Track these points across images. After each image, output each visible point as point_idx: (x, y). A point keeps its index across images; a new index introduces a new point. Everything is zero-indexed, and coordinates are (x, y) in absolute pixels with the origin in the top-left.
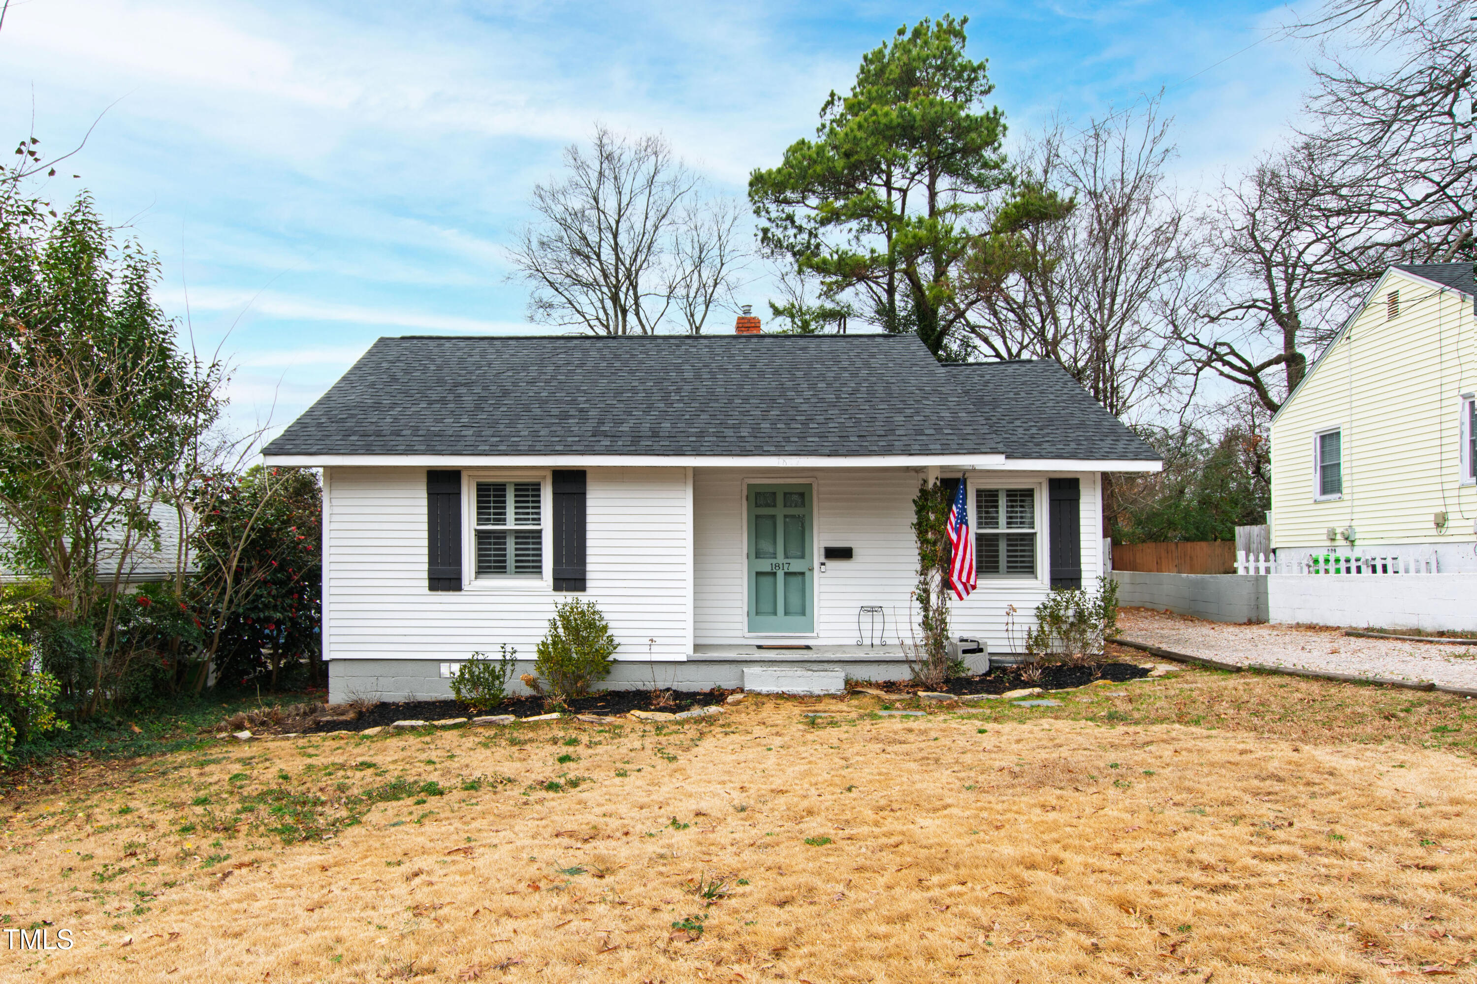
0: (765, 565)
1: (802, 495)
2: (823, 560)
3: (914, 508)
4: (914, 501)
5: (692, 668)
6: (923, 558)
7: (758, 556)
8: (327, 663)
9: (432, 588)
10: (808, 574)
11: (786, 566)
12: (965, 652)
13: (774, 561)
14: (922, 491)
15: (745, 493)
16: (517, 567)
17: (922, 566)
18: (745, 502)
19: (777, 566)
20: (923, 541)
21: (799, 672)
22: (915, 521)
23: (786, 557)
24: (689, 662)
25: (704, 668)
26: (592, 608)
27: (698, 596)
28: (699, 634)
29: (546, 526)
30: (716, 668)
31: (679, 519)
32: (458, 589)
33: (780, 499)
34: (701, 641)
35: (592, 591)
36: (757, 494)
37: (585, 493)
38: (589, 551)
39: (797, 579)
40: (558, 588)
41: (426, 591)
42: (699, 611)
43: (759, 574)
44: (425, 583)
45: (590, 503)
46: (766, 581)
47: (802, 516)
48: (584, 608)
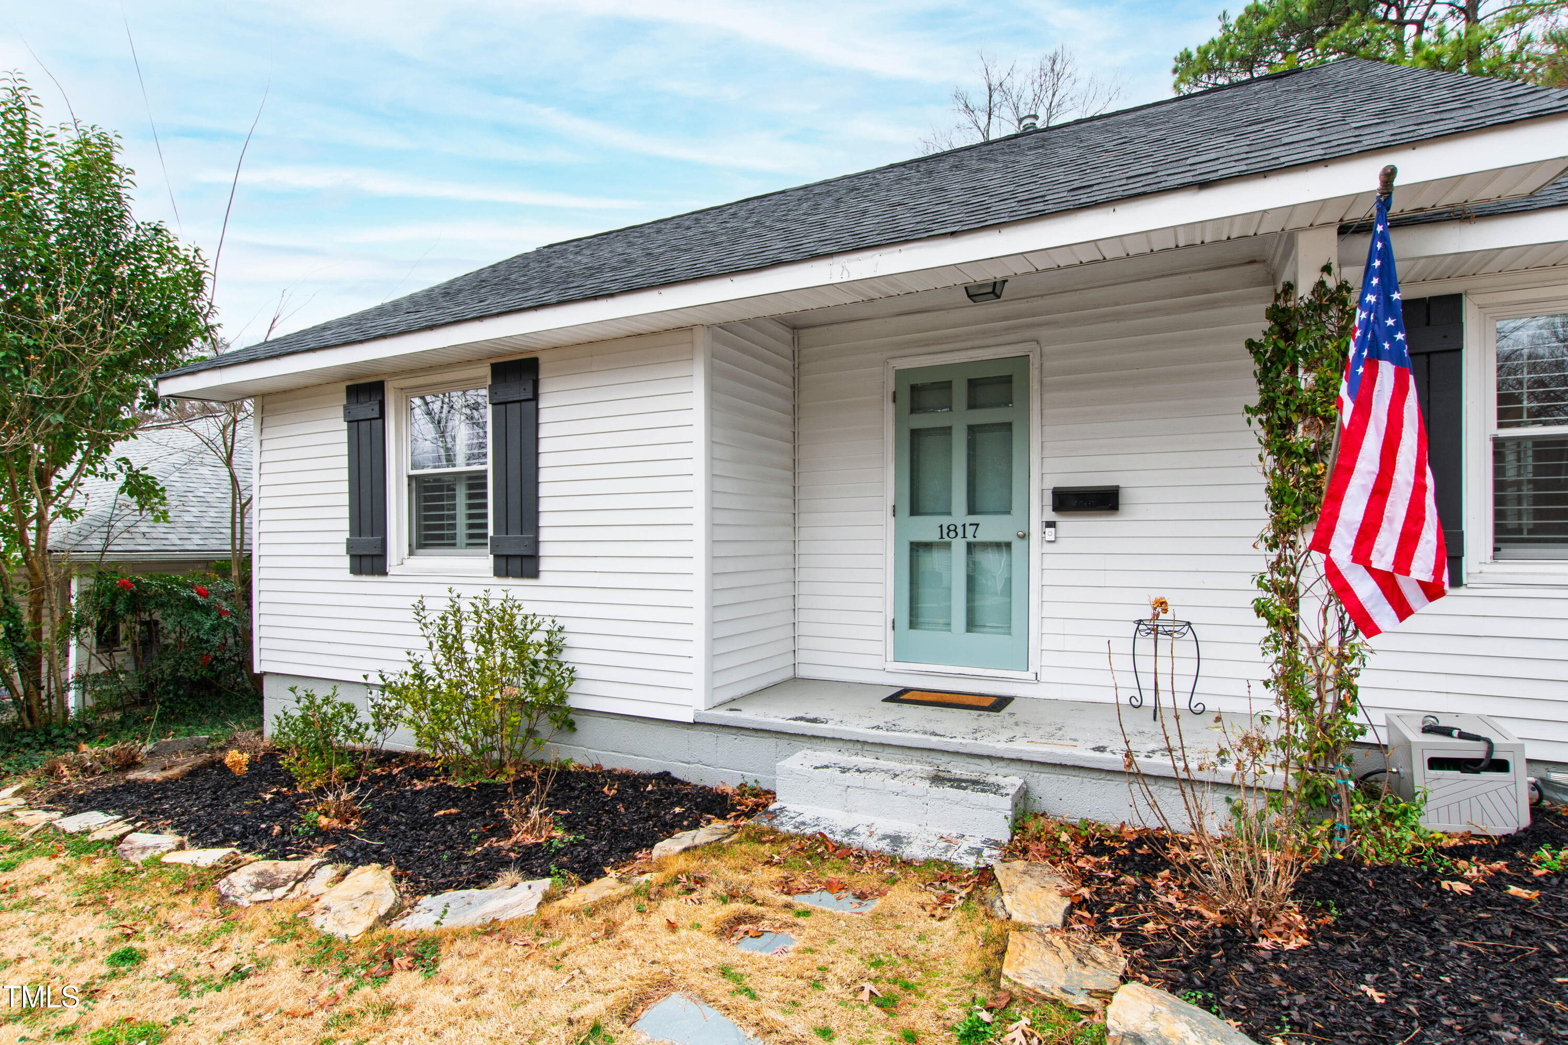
0: (927, 530)
1: (1007, 380)
2: (1051, 516)
3: (1250, 364)
4: (1250, 344)
5: (706, 738)
6: (1278, 497)
7: (915, 510)
8: (260, 678)
9: (353, 571)
10: (1017, 545)
11: (970, 530)
12: (1436, 763)
13: (945, 521)
14: (1275, 314)
15: (891, 387)
16: (471, 536)
17: (1276, 522)
18: (890, 408)
19: (952, 530)
20: (1283, 452)
21: (911, 777)
22: (1255, 400)
23: (972, 511)
24: (695, 723)
25: (727, 741)
26: (540, 609)
27: (803, 588)
28: (802, 656)
29: (489, 467)
30: (749, 743)
31: (684, 434)
32: (384, 573)
33: (960, 394)
34: (803, 672)
35: (544, 578)
36: (914, 389)
37: (535, 398)
38: (544, 505)
39: (990, 561)
40: (498, 573)
41: (347, 574)
42: (802, 616)
43: (917, 548)
44: (346, 561)
45: (544, 417)
46: (933, 561)
47: (1008, 426)
48: (528, 609)
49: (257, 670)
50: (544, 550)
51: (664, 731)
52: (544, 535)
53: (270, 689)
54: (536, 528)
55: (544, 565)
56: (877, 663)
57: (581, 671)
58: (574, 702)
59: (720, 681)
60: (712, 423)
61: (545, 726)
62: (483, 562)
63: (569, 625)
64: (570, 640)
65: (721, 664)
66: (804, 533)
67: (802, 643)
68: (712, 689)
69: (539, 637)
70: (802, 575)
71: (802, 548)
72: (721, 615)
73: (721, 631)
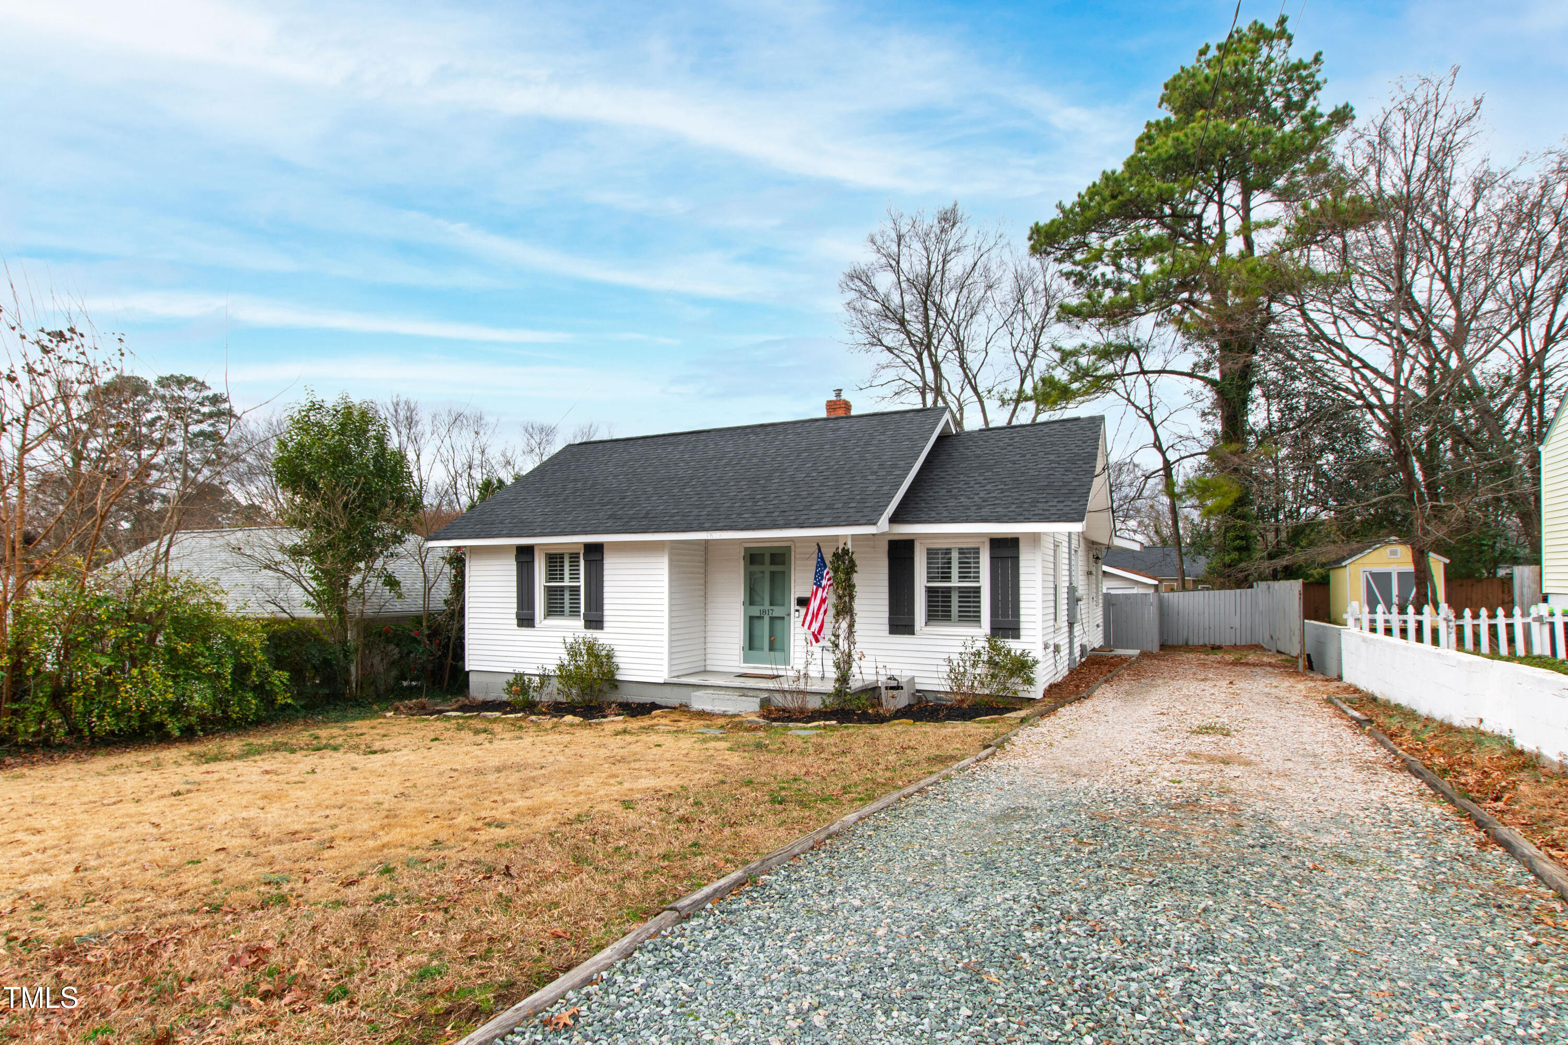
0: (755, 611)
1: (784, 556)
2: (797, 607)
5: (668, 688)
7: (751, 603)
8: (468, 673)
9: (519, 625)
10: (786, 618)
11: (770, 612)
12: (888, 688)
13: (762, 608)
15: (742, 555)
16: (570, 611)
18: (742, 562)
19: (764, 611)
21: (735, 696)
23: (771, 604)
24: (664, 683)
25: (676, 689)
26: (606, 642)
27: (709, 634)
28: (708, 662)
29: (582, 583)
30: (684, 689)
31: (660, 578)
32: (533, 626)
33: (767, 559)
34: (709, 668)
35: (606, 630)
36: (751, 555)
37: (602, 560)
38: (606, 601)
39: (778, 622)
40: (586, 627)
41: (516, 627)
42: (709, 645)
43: (752, 619)
44: (515, 622)
45: (606, 567)
46: (757, 623)
47: (784, 572)
48: (601, 642)
49: (467, 669)
50: (605, 619)
51: (652, 687)
52: (606, 613)
53: (472, 678)
54: (602, 610)
55: (605, 625)
56: (737, 664)
57: (621, 666)
58: (618, 677)
59: (674, 668)
60: (671, 573)
61: (606, 688)
62: (581, 623)
63: (616, 648)
64: (617, 654)
65: (674, 662)
66: (709, 611)
67: (709, 656)
68: (670, 671)
69: (604, 653)
70: (709, 628)
71: (709, 617)
72: (674, 644)
73: (674, 650)
